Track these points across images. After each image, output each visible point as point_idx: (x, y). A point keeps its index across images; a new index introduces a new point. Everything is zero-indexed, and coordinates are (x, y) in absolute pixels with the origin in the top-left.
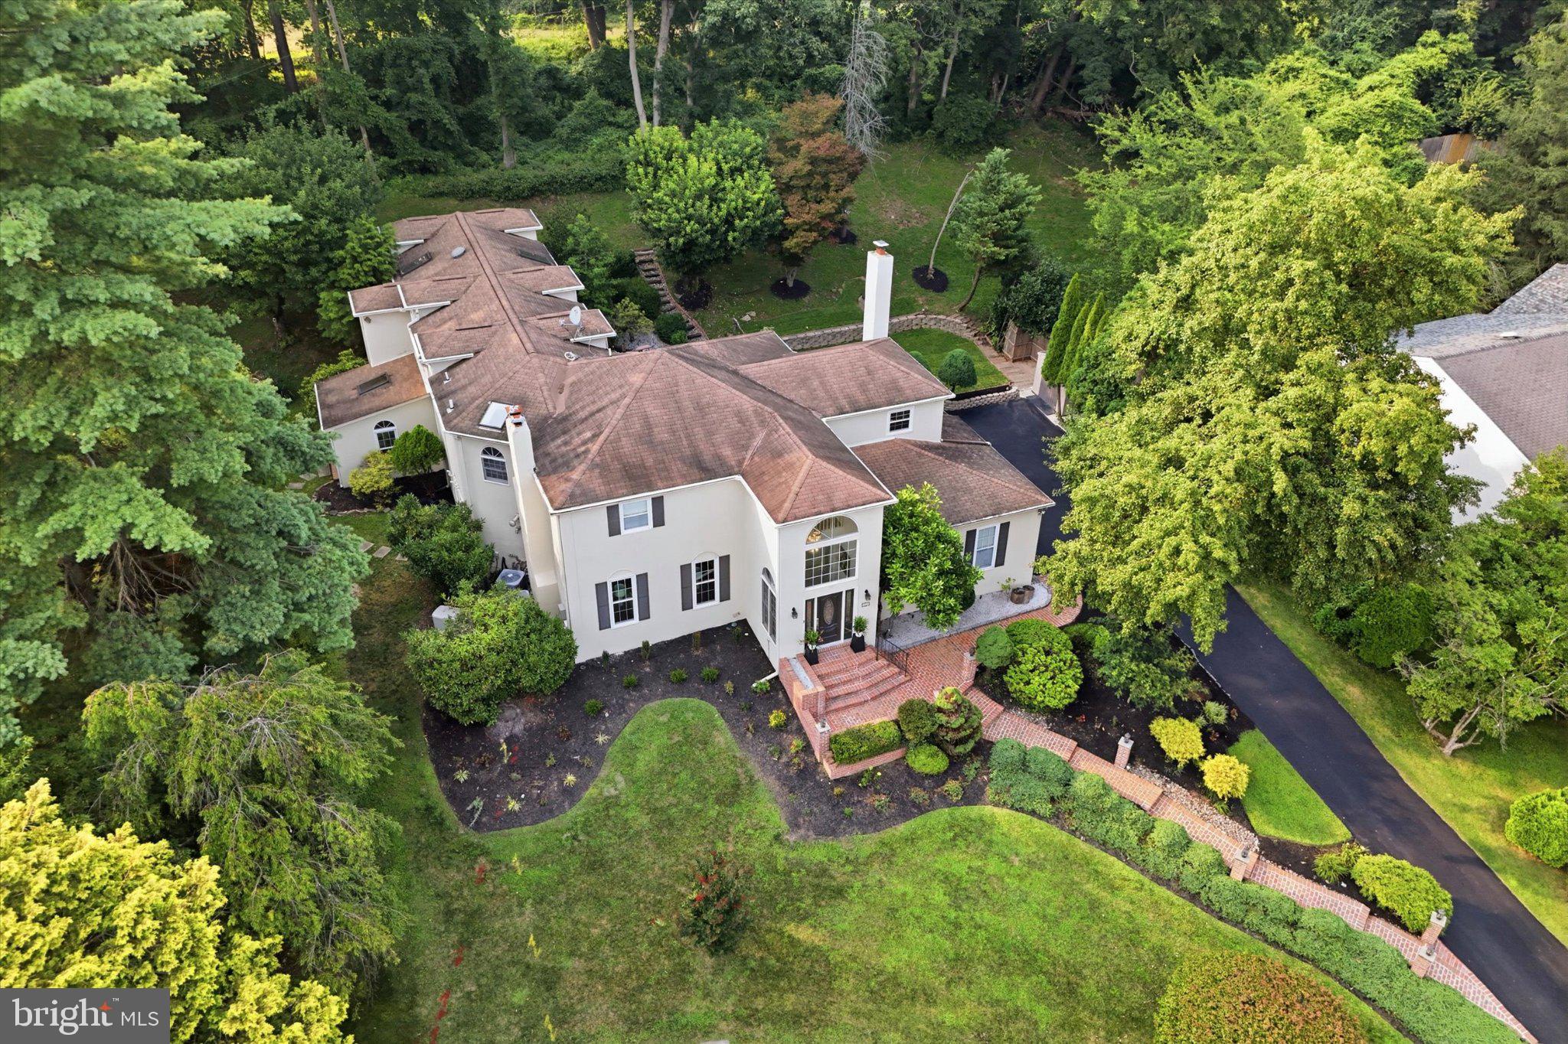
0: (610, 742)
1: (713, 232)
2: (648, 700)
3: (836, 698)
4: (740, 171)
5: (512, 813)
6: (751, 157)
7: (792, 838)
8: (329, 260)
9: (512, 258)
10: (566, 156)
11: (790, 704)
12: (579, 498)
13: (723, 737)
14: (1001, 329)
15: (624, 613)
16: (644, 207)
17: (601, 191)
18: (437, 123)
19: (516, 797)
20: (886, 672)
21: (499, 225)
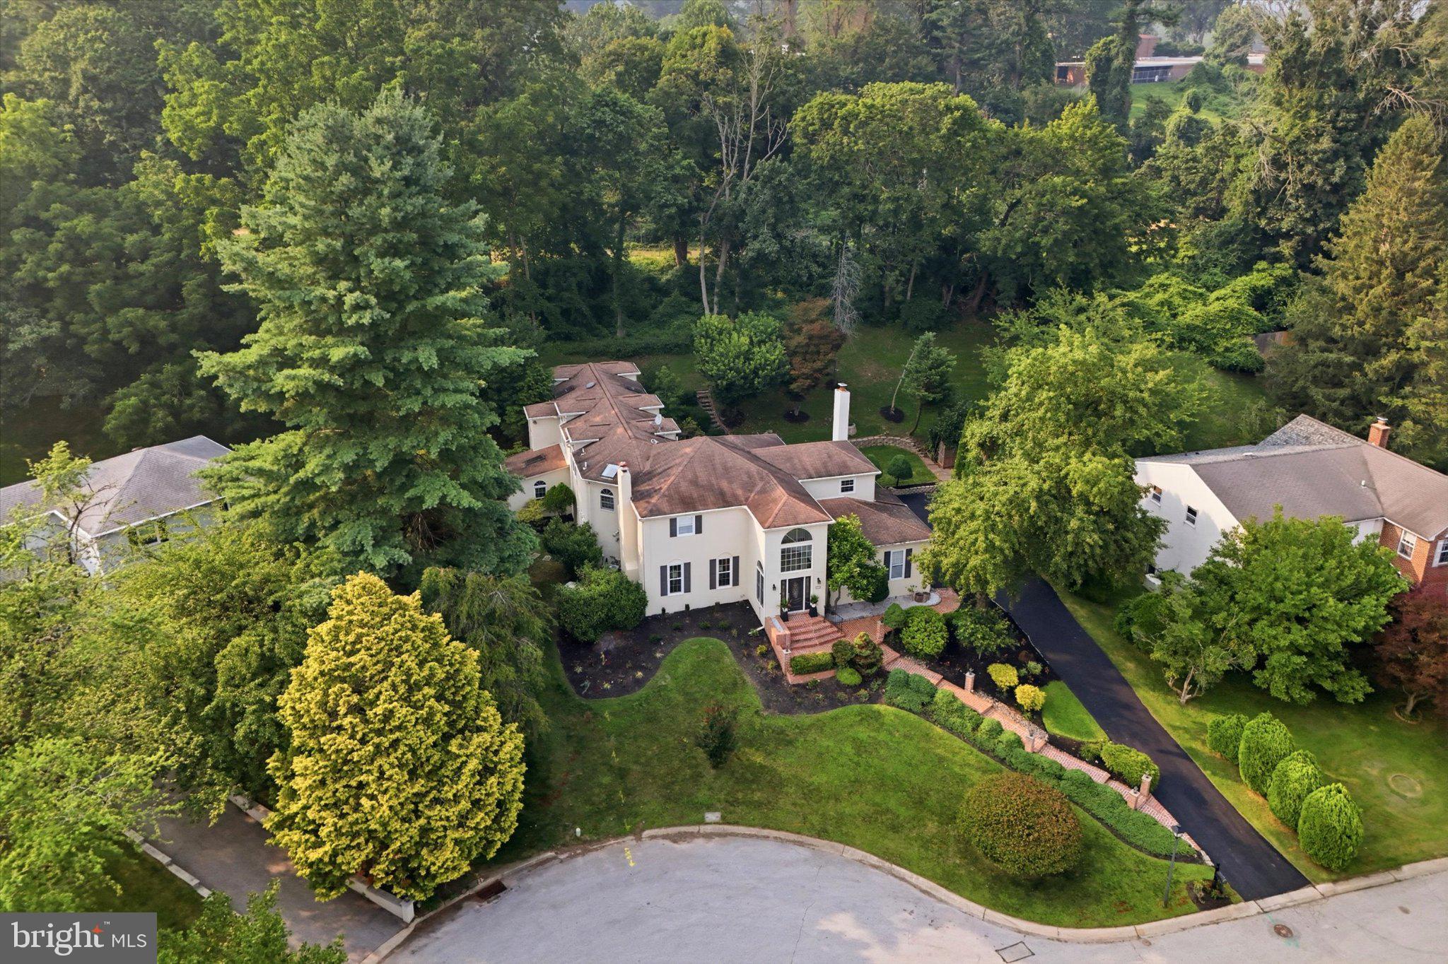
0: (663, 658)
1: (745, 378)
2: (687, 637)
3: (798, 641)
4: (764, 342)
5: (605, 690)
6: (771, 334)
7: (765, 714)
8: (514, 388)
9: (622, 389)
10: (657, 331)
11: (769, 642)
12: (654, 512)
13: (729, 659)
14: (936, 447)
15: (675, 587)
16: (704, 362)
17: (678, 354)
18: (578, 310)
19: (609, 681)
20: (829, 630)
21: (614, 371)
